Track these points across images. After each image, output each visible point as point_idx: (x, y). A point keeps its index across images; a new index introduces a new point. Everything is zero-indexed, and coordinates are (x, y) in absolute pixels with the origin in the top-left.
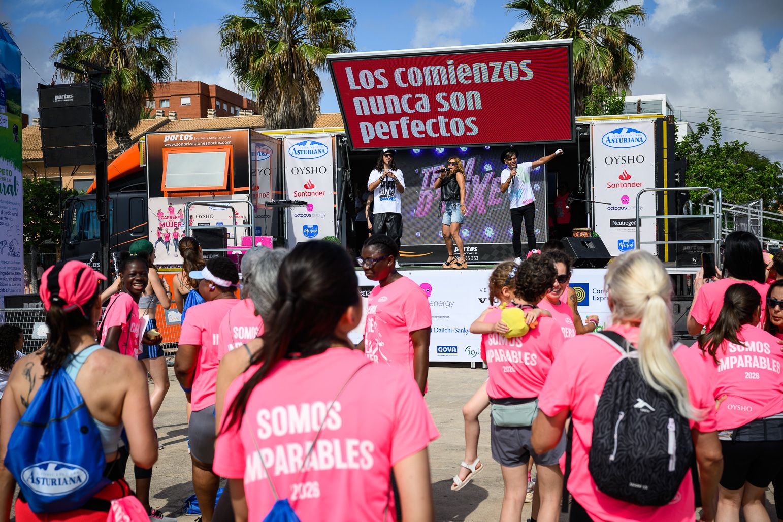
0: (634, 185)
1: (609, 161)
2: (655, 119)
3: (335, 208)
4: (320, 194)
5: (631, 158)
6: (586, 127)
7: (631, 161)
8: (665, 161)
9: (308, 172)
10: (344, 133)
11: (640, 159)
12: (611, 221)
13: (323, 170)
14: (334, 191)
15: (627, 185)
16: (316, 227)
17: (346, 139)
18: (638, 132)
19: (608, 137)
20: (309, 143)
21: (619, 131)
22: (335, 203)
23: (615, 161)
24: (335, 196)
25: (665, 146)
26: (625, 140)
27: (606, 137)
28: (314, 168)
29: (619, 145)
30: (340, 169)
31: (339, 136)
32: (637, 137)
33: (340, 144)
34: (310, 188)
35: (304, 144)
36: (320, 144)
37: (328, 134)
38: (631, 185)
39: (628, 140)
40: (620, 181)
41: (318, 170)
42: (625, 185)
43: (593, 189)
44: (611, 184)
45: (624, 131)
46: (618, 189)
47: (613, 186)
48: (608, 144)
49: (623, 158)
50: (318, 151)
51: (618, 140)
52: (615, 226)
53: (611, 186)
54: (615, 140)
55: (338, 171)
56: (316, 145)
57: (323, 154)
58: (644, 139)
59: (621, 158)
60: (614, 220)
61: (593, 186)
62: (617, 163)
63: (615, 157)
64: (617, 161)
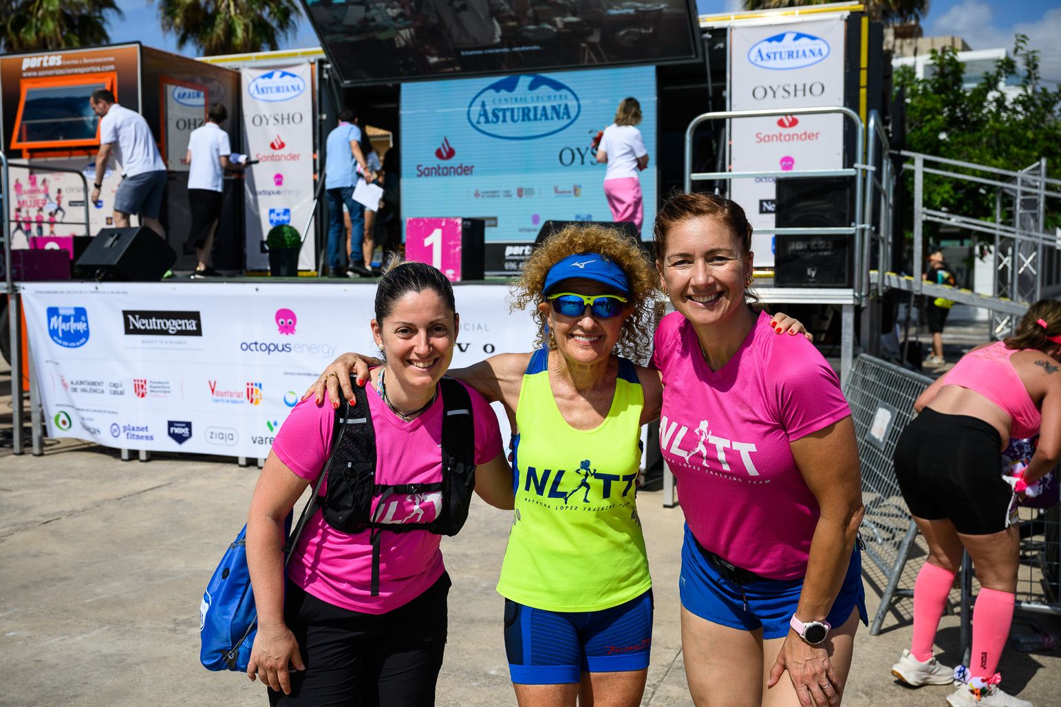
0: (803, 137)
1: (759, 93)
2: (847, 14)
5: (800, 87)
6: (721, 34)
7: (800, 93)
8: (863, 92)
11: (817, 89)
12: (761, 202)
13: (297, 118)
15: (791, 137)
16: (286, 211)
18: (813, 38)
19: (760, 51)
21: (779, 38)
23: (770, 93)
25: (864, 63)
26: (790, 55)
27: (755, 51)
28: (285, 116)
29: (778, 63)
32: (812, 48)
36: (293, 76)
38: (799, 137)
39: (795, 55)
42: (787, 138)
43: (730, 146)
44: (762, 136)
45: (789, 38)
46: (775, 143)
47: (767, 139)
48: (759, 63)
49: (787, 88)
50: (290, 88)
51: (778, 56)
52: (767, 212)
53: (761, 139)
54: (772, 56)
58: (825, 52)
59: (781, 88)
60: (766, 200)
61: (730, 140)
62: (774, 97)
63: (771, 87)
64: (774, 93)
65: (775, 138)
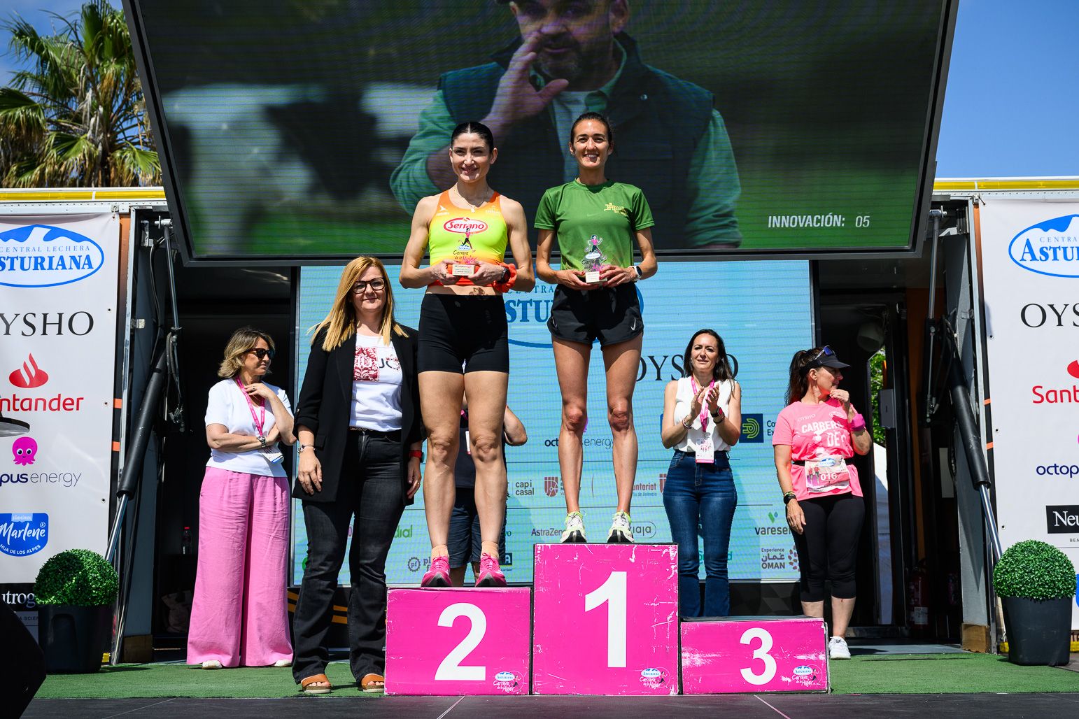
1: (1034, 315)
3: (115, 455)
4: (67, 404)
6: (957, 209)
9: (29, 330)
10: (162, 203)
12: (1050, 510)
13: (81, 323)
14: (117, 394)
16: (40, 519)
17: (167, 222)
19: (1028, 243)
20: (39, 233)
22: (116, 437)
23: (1051, 316)
24: (117, 412)
27: (1021, 242)
28: (52, 318)
29: (1061, 266)
30: (141, 324)
31: (145, 216)
33: (148, 242)
34: (31, 386)
35: (22, 235)
36: (78, 238)
37: (107, 208)
40: (1070, 382)
41: (65, 324)
43: (988, 407)
44: (1043, 392)
47: (1052, 397)
48: (1028, 263)
50: (67, 261)
51: (1060, 253)
52: (1063, 529)
53: (1043, 397)
54: (1051, 253)
55: (133, 330)
56: (62, 241)
57: (87, 271)
59: (1070, 309)
60: (1061, 509)
61: (987, 396)
62: (1060, 324)
63: (1052, 306)
64: (1059, 317)
65: (1065, 395)
